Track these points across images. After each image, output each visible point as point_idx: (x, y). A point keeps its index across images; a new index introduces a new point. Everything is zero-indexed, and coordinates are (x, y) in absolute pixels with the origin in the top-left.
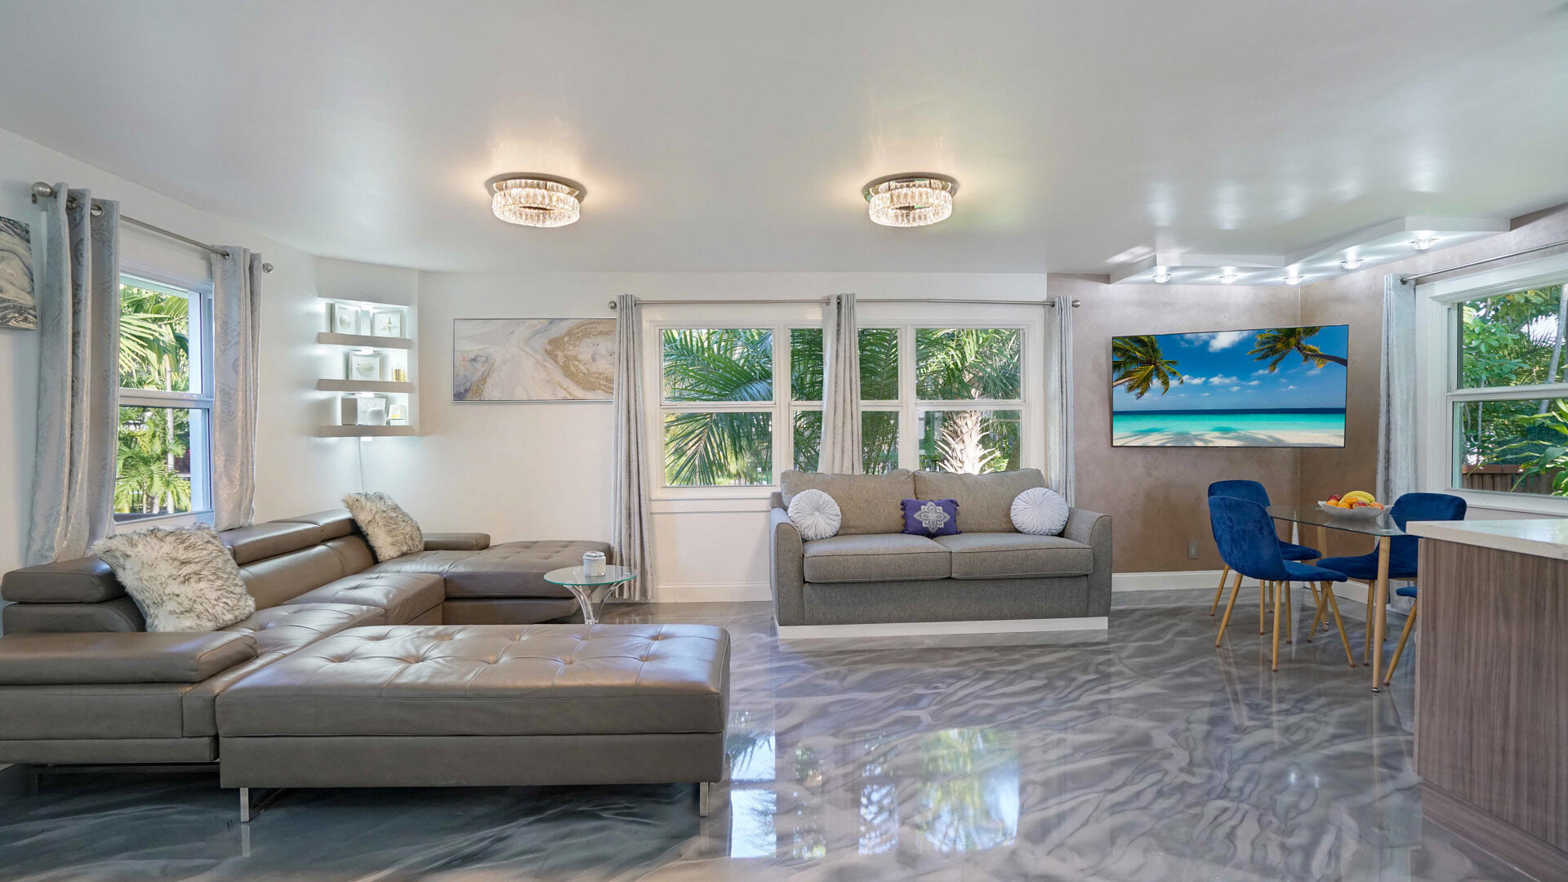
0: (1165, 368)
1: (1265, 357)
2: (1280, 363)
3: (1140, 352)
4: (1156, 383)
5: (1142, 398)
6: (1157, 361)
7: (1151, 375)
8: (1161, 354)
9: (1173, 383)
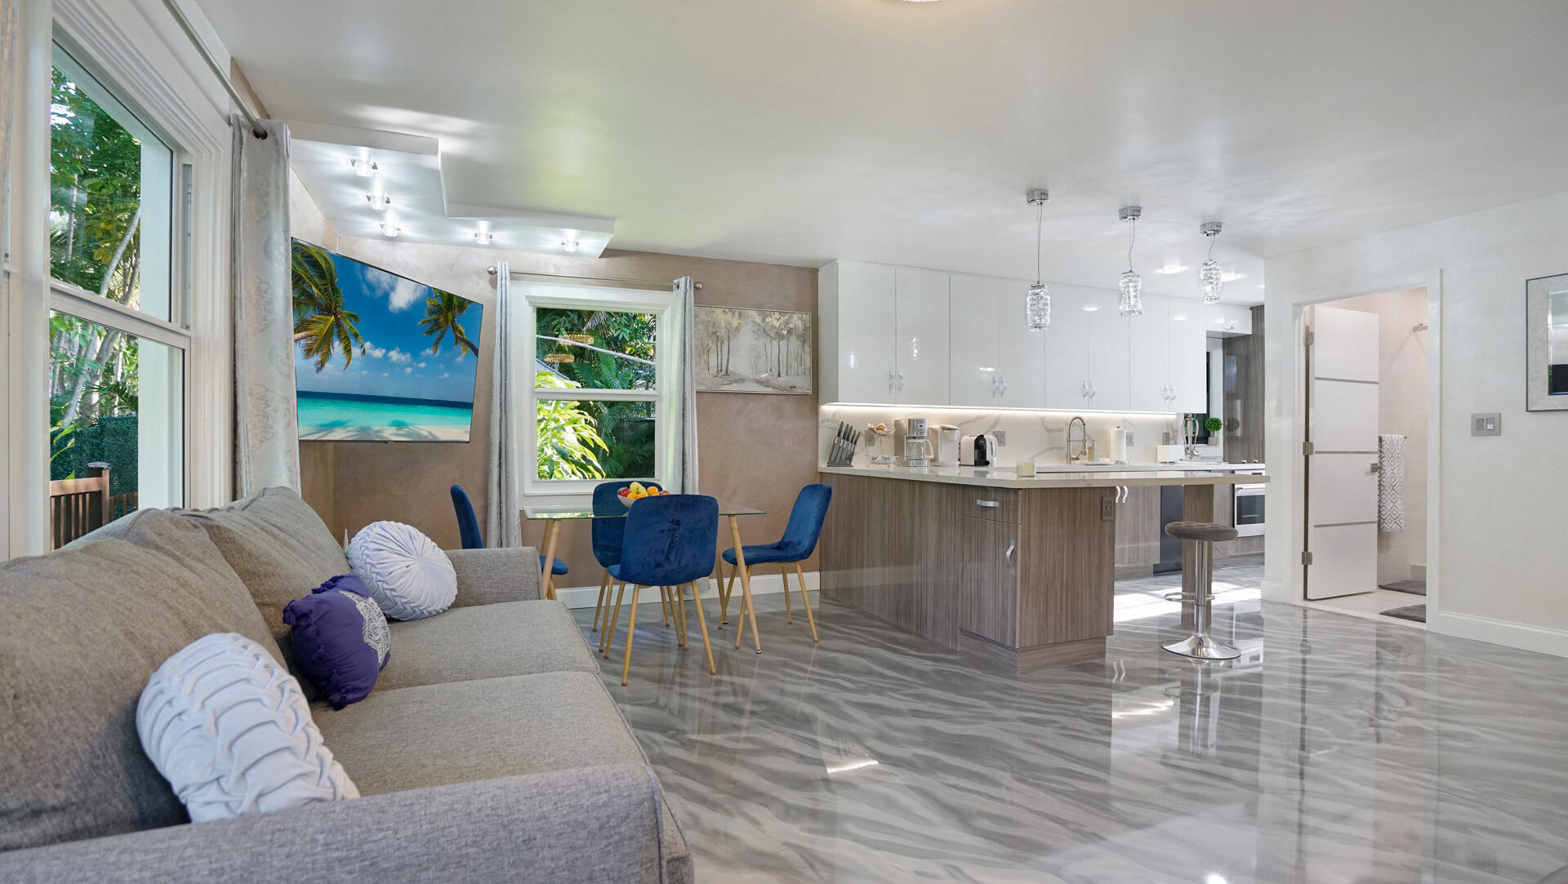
0: (347, 324)
1: (430, 332)
2: (441, 341)
3: (317, 287)
4: (337, 347)
5: (323, 370)
6: (338, 309)
7: (332, 334)
8: (342, 300)
9: (356, 351)
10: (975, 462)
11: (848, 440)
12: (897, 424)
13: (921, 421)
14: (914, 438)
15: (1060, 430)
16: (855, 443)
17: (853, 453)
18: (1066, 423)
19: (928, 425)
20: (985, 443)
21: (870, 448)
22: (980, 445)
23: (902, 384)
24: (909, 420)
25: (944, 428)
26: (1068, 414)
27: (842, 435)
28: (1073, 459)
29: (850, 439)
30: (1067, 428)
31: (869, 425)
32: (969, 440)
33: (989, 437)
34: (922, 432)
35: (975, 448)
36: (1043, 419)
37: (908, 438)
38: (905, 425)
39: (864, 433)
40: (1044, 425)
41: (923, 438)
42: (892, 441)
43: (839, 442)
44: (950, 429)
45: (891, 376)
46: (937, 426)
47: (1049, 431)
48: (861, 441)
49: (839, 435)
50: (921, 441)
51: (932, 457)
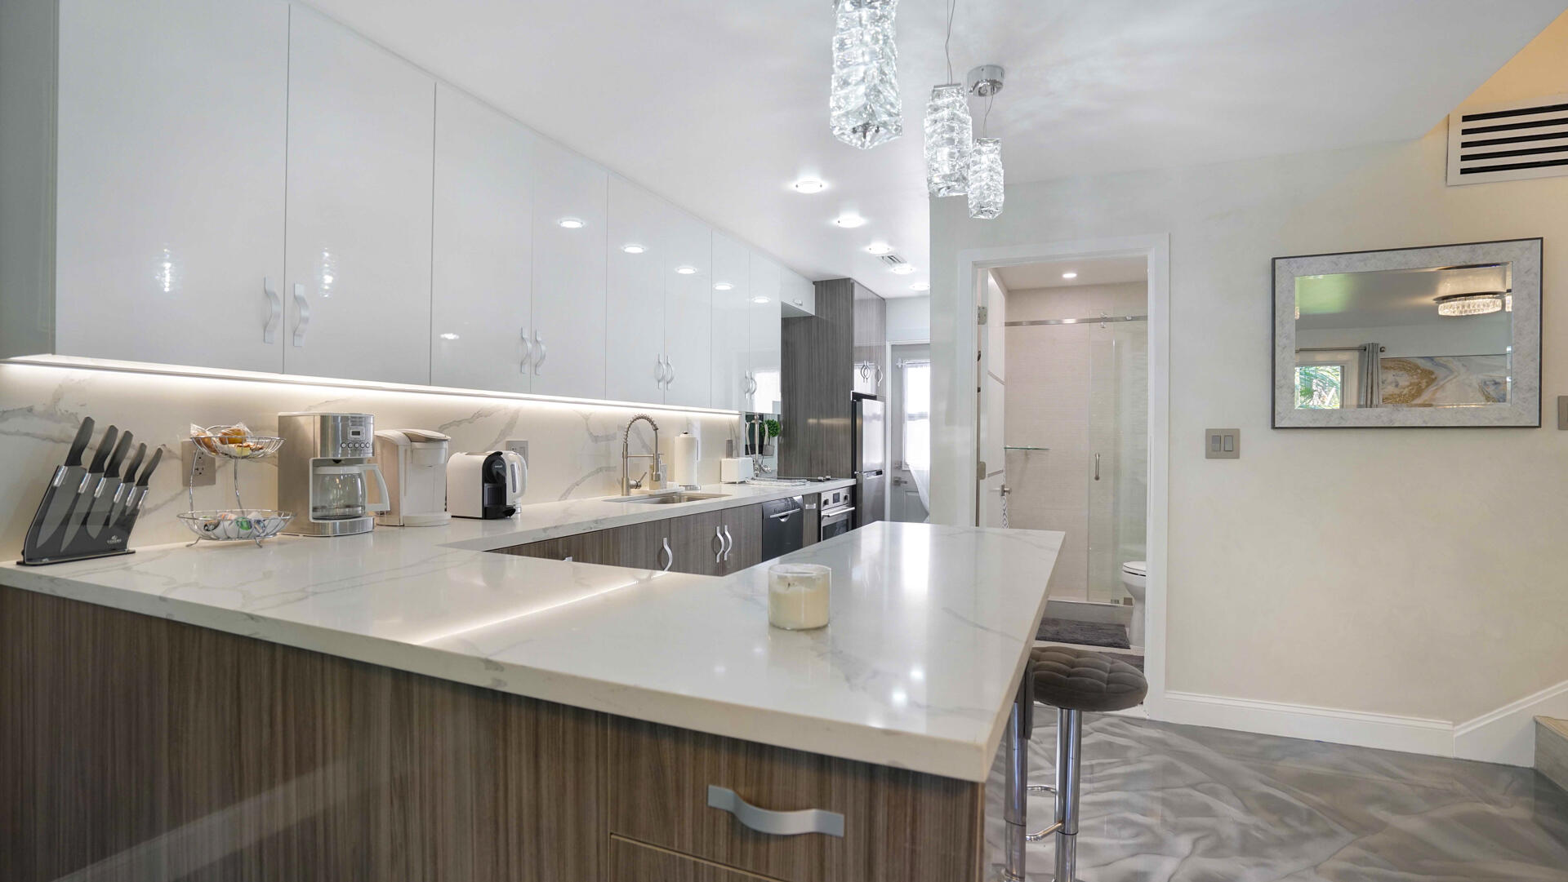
10: (485, 510)
11: (112, 472)
12: (287, 427)
13: (355, 422)
14: (337, 462)
15: (608, 438)
16: (144, 481)
17: (134, 513)
18: (620, 427)
19: (376, 430)
20: (504, 469)
21: (200, 493)
22: (493, 475)
23: (306, 320)
24: (324, 419)
25: (412, 438)
26: (624, 410)
27: (88, 458)
28: (632, 487)
29: (123, 470)
30: (621, 436)
31: (195, 430)
32: (466, 462)
33: (510, 456)
34: (357, 447)
35: (485, 480)
36: (586, 418)
37: (318, 464)
38: (311, 430)
39: (178, 451)
40: (588, 430)
41: (360, 461)
42: (271, 471)
43: (73, 481)
44: (428, 440)
45: (268, 294)
46: (393, 433)
47: (596, 439)
48: (165, 480)
49: (74, 459)
50: (354, 470)
51: (386, 506)
